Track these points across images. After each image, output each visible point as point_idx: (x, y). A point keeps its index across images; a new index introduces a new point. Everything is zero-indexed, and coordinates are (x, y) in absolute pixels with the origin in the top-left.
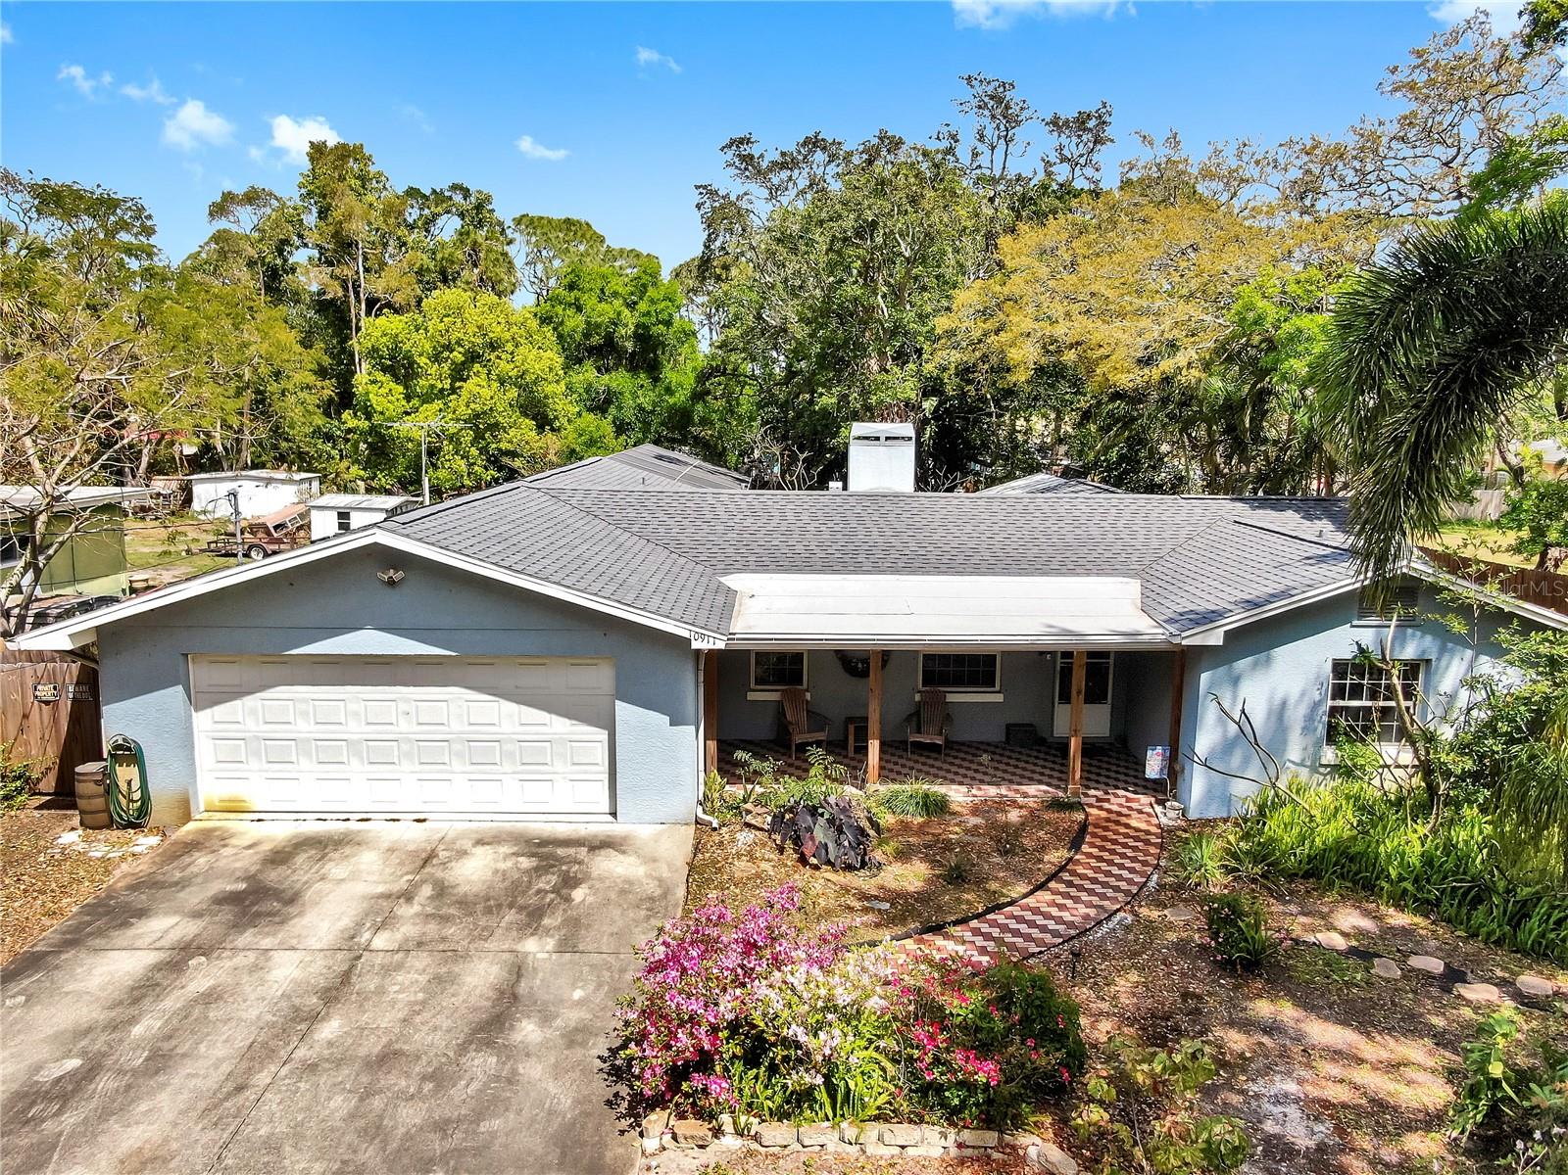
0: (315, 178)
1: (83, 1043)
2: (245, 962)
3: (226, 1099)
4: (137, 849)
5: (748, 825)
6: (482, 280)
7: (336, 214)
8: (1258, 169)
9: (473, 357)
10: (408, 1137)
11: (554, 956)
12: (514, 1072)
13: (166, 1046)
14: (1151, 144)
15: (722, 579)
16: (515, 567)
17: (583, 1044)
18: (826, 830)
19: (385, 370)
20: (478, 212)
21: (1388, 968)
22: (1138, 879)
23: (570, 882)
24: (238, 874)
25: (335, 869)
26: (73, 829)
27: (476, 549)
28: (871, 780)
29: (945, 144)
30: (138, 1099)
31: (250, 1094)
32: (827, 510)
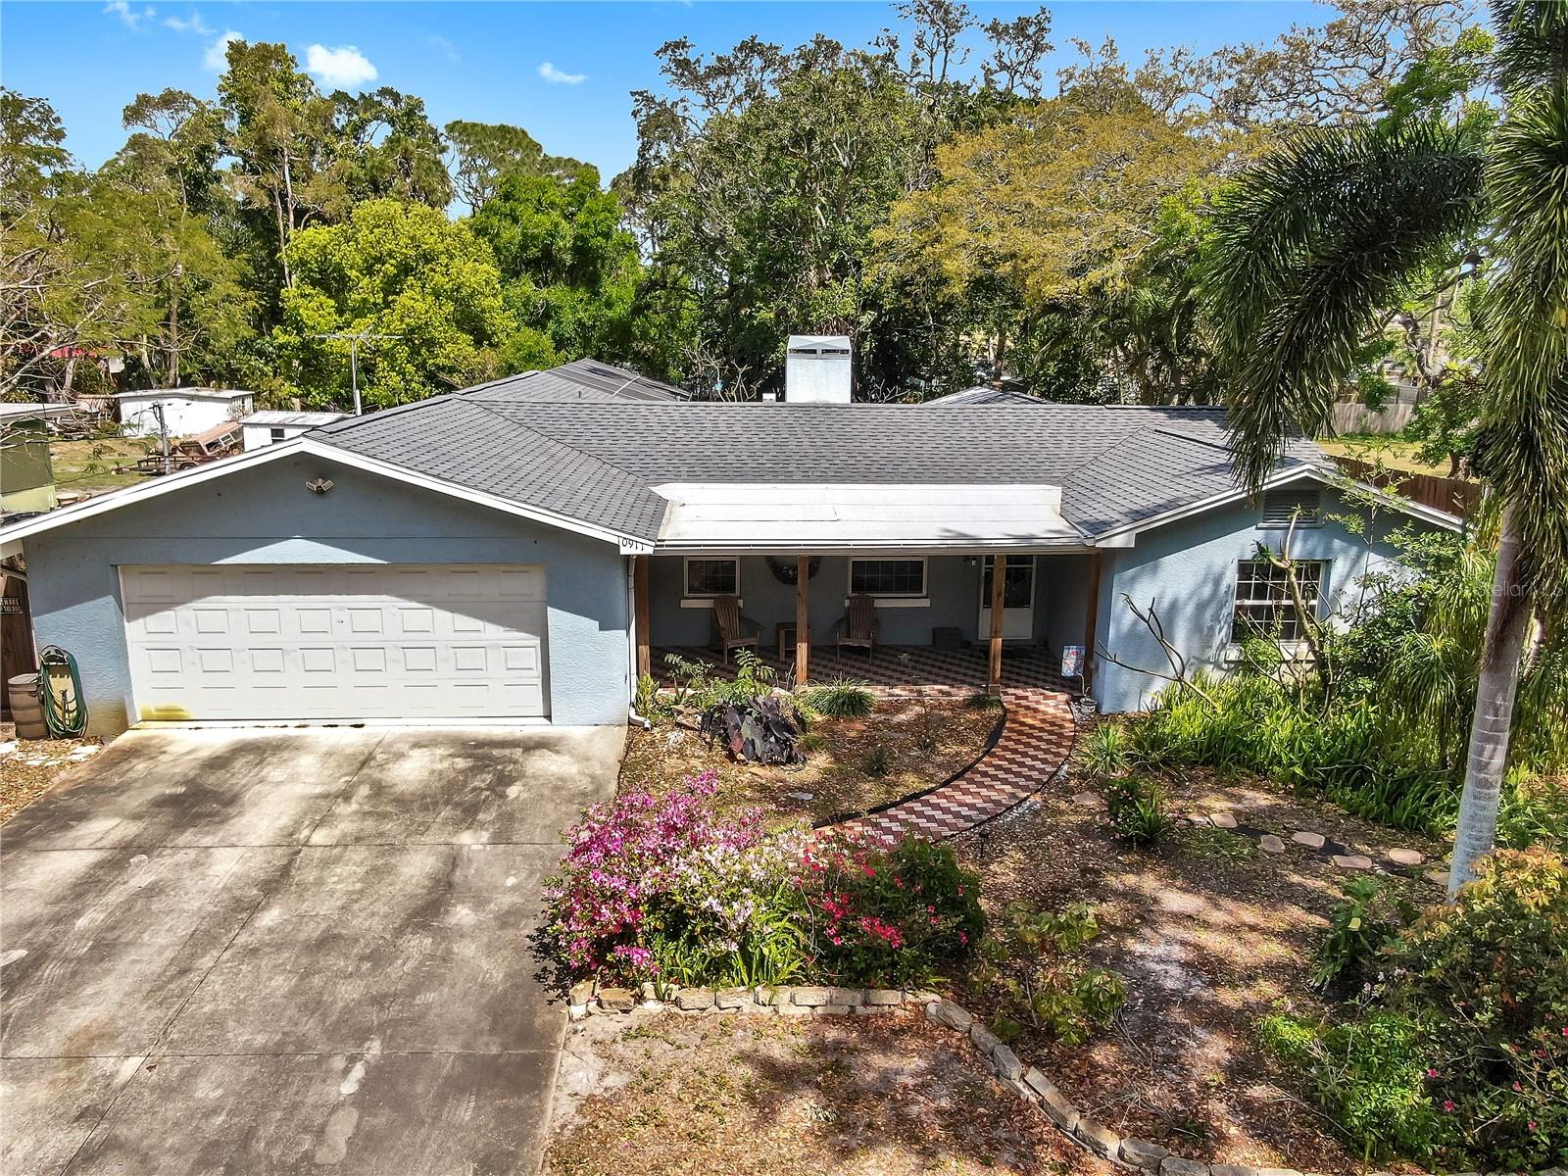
0: (235, 80)
1: (28, 935)
2: (186, 858)
3: (170, 981)
4: (74, 758)
5: (679, 725)
6: (414, 190)
7: (260, 119)
8: (1193, 78)
9: (406, 269)
10: (347, 1010)
11: (488, 848)
12: (449, 951)
13: (110, 936)
14: (1088, 52)
15: (654, 489)
16: (443, 475)
17: (516, 926)
18: (752, 728)
19: (314, 283)
20: (409, 117)
21: (1273, 844)
22: (1049, 769)
23: (505, 780)
24: (177, 778)
25: (274, 772)
26: (9, 740)
27: (404, 458)
28: (799, 681)
29: (883, 50)
30: (83, 984)
31: (194, 977)
32: (760, 421)
